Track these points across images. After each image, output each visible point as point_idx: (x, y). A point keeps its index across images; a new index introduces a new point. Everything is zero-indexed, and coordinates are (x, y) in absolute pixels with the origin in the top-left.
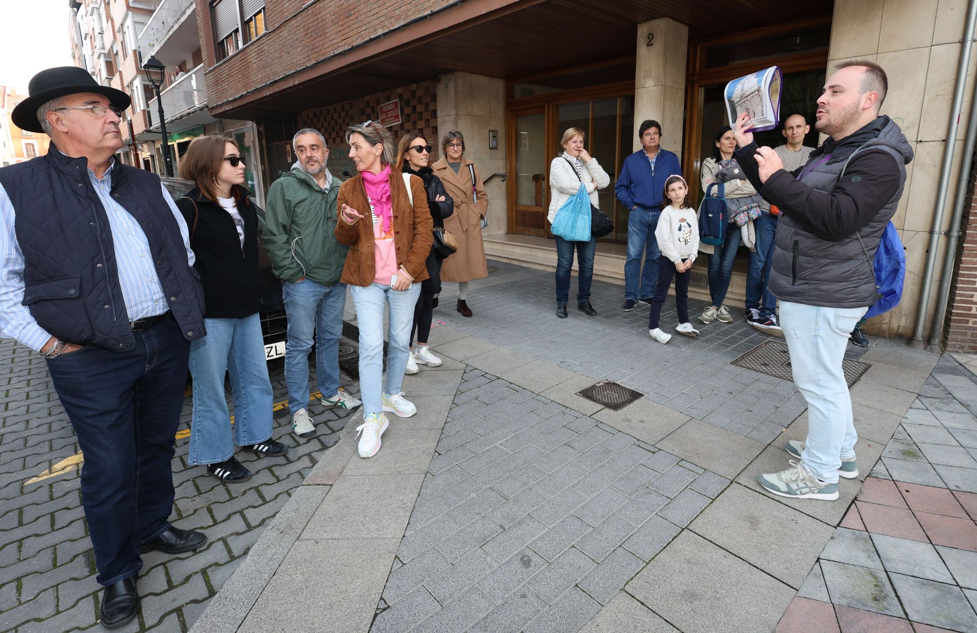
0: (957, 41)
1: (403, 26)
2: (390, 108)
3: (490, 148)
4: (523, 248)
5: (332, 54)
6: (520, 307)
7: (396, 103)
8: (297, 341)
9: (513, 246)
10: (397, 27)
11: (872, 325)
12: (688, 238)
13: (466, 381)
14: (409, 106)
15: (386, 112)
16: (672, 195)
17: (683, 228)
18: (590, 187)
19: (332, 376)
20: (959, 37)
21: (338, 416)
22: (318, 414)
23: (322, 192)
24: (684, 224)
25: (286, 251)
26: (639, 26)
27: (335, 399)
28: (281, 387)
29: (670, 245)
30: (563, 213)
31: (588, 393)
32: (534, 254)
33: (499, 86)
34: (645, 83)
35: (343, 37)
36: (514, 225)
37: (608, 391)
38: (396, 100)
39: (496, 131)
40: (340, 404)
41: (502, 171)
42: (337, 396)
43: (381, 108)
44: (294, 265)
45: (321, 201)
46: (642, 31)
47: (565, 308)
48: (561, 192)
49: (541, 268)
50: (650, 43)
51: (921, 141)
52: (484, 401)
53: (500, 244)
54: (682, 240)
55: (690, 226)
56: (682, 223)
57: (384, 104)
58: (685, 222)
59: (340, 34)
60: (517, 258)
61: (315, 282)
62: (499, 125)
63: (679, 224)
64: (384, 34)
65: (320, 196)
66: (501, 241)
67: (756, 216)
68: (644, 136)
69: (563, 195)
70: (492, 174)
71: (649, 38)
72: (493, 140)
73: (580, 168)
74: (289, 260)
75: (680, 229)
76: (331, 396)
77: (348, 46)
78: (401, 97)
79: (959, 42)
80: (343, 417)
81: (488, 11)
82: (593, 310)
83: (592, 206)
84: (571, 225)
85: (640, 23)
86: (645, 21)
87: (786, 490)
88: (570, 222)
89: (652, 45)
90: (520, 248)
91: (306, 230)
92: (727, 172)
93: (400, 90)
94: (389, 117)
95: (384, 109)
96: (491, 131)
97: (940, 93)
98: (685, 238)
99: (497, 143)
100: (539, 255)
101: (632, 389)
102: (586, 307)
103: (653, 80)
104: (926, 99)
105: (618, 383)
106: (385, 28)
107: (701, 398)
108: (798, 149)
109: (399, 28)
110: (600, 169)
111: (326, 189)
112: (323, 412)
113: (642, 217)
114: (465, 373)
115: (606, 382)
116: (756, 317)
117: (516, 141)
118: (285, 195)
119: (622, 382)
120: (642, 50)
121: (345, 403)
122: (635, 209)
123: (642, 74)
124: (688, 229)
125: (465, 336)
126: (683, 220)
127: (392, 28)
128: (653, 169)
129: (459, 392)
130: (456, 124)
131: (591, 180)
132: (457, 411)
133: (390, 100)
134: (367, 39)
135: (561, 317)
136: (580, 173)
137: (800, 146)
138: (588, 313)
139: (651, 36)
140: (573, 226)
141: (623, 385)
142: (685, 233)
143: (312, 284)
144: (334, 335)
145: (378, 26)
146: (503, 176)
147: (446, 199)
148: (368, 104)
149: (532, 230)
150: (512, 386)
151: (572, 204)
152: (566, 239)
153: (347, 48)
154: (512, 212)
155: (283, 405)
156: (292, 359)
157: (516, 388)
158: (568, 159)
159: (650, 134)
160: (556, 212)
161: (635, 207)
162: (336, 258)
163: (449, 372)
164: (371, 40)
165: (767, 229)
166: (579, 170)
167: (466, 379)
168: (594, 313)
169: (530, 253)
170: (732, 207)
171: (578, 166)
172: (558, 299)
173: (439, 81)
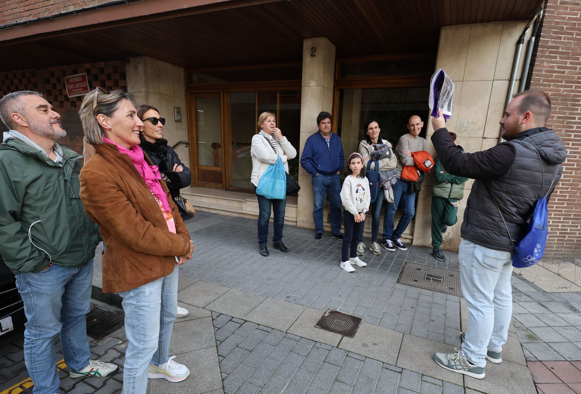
0: (507, 79)
1: (99, 7)
2: (77, 80)
3: (175, 121)
4: (210, 199)
5: (14, 22)
6: (228, 249)
7: (84, 77)
8: (41, 329)
9: (200, 197)
10: (91, 6)
11: (454, 246)
12: (362, 198)
13: (219, 328)
14: (98, 80)
15: (73, 83)
16: (352, 167)
17: (359, 191)
18: (285, 159)
19: (82, 350)
20: (508, 77)
21: (93, 386)
22: (70, 390)
23: (55, 167)
24: (360, 188)
25: (22, 241)
26: (305, 40)
27: (87, 370)
28: (12, 363)
29: (350, 203)
30: (266, 179)
31: (322, 324)
32: (219, 203)
33: (180, 72)
34: (310, 83)
35: (27, 8)
36: (197, 180)
37: (336, 320)
38: (84, 74)
39: (180, 108)
40: (93, 373)
41: (186, 139)
42: (89, 366)
43: (68, 80)
44: (36, 254)
45: (58, 177)
46: (307, 44)
47: (266, 248)
48: (262, 162)
49: (228, 214)
50: (314, 54)
51: (485, 138)
52: (246, 348)
53: (189, 196)
54: (358, 199)
55: (364, 190)
56: (358, 187)
57: (71, 76)
58: (361, 187)
59: (22, 4)
60: (207, 207)
61: (64, 266)
62: (181, 103)
63: (357, 188)
64: (77, 12)
65: (55, 172)
66: (190, 194)
67: (395, 183)
68: (321, 123)
69: (263, 165)
70: (178, 142)
71: (312, 50)
72: (178, 115)
73: (275, 143)
74: (29, 250)
75: (357, 192)
76: (82, 368)
77: (33, 17)
78: (88, 72)
79: (508, 80)
80: (100, 388)
81: (190, 6)
82: (286, 248)
83: (286, 173)
84: (271, 187)
85: (306, 38)
86: (310, 38)
87: (447, 364)
88: (271, 185)
89: (314, 56)
90: (207, 198)
91: (45, 212)
92: (382, 153)
93: (87, 66)
94: (77, 88)
95: (71, 80)
96: (176, 108)
97: (497, 110)
98: (361, 198)
99: (181, 117)
100: (223, 204)
101: (350, 314)
102: (281, 246)
103: (316, 82)
104: (489, 113)
105: (338, 310)
106: (77, 6)
107: (398, 315)
108: (417, 138)
109: (93, 9)
110: (289, 144)
111: (60, 163)
112: (74, 386)
113: (323, 181)
114: (213, 320)
115: (330, 311)
116: (391, 245)
117: (196, 117)
118: (10, 176)
119: (340, 309)
120: (307, 60)
121: (99, 371)
122: (317, 176)
123: (307, 77)
124: (362, 192)
125: (195, 281)
126: (359, 185)
127: (85, 7)
128: (329, 146)
129: (219, 343)
130: (147, 100)
131: (283, 153)
132: (228, 364)
133: (77, 73)
134: (56, 13)
135: (265, 256)
136: (275, 148)
137: (417, 136)
138: (282, 251)
139: (314, 49)
140: (273, 188)
141: (343, 312)
142: (360, 194)
143: (60, 269)
144: (82, 310)
145: (68, 3)
146: (186, 144)
147: (184, 170)
148: (53, 74)
149: (212, 184)
150: (261, 327)
151: (272, 172)
152: (267, 198)
153: (31, 18)
154: (195, 170)
155: (21, 387)
156: (36, 349)
157: (265, 329)
158: (266, 136)
159: (325, 123)
160: (260, 178)
161: (318, 174)
162: (86, 237)
163: (199, 321)
164: (61, 15)
165: (399, 189)
166: (275, 145)
167: (218, 326)
168: (287, 250)
169: (215, 202)
170: (383, 176)
171: (274, 142)
172: (260, 242)
173: (128, 62)
